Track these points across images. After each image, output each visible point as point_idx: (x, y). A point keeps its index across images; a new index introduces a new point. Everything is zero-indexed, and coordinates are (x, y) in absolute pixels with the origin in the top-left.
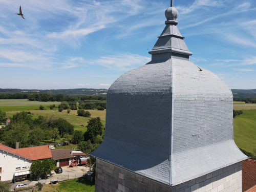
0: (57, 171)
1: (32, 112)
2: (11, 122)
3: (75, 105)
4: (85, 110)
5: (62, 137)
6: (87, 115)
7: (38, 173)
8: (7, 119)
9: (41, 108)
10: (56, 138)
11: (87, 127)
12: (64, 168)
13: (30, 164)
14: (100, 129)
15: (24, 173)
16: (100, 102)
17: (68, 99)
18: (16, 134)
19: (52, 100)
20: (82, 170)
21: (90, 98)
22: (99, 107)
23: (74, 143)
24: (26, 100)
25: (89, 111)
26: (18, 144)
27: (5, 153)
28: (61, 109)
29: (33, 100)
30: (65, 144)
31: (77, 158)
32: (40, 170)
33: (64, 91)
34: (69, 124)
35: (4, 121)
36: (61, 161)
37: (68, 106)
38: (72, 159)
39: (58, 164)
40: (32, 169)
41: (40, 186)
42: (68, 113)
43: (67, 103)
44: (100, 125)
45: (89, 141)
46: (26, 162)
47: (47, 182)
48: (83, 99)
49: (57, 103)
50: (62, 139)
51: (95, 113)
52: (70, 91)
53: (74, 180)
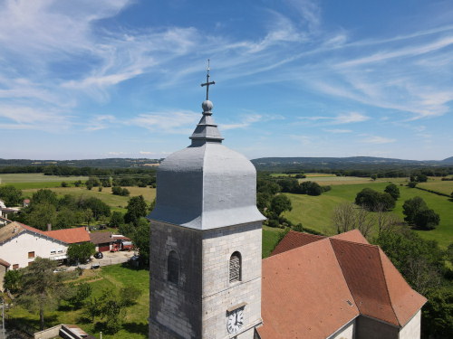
0: (97, 256)
1: (53, 190)
2: (31, 203)
3: (108, 180)
4: (122, 188)
5: (97, 220)
6: (125, 193)
7: (76, 257)
8: (23, 199)
9: (64, 185)
10: (89, 221)
11: (126, 208)
12: (105, 254)
13: (67, 248)
14: (143, 209)
15: (61, 258)
16: (140, 176)
17: (98, 173)
18: (42, 215)
19: (76, 174)
20: (126, 255)
21: (127, 171)
22: (140, 183)
23: (113, 226)
24: (41, 175)
25: (127, 188)
26: (50, 226)
27: (38, 235)
28: (89, 185)
29: (51, 174)
30: (101, 228)
31: (119, 242)
32: (78, 255)
33: (91, 161)
34: (104, 204)
35: (21, 201)
36: (100, 245)
37: (99, 182)
38: (113, 243)
39: (97, 249)
40: (69, 252)
41: (80, 271)
42: (100, 190)
43: (97, 178)
44: (143, 205)
45: (131, 223)
46: (62, 246)
47: (88, 267)
48: (118, 173)
49: (84, 179)
50: (97, 223)
51: (134, 191)
52: (99, 162)
53: (117, 265)
